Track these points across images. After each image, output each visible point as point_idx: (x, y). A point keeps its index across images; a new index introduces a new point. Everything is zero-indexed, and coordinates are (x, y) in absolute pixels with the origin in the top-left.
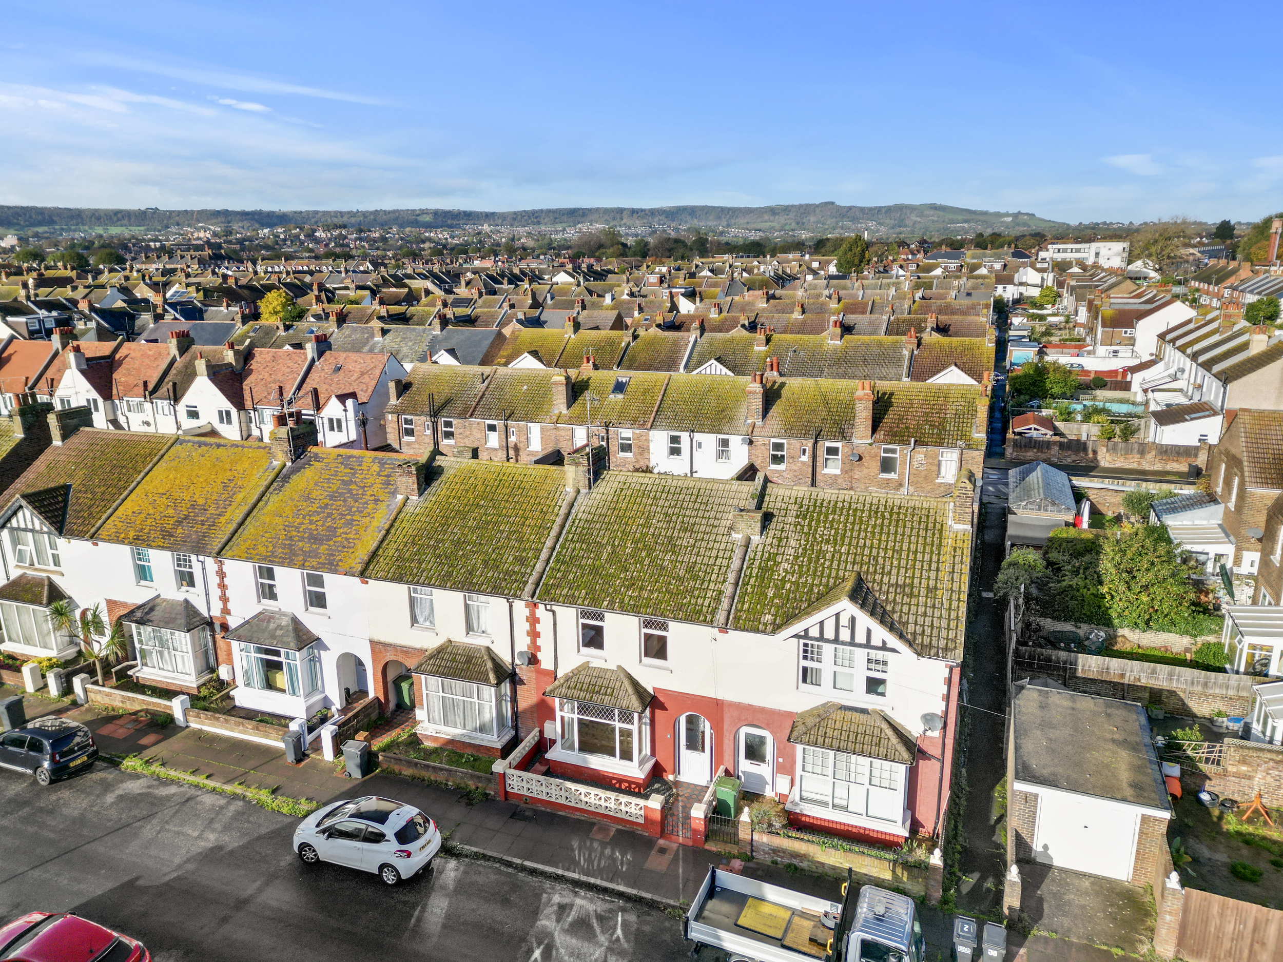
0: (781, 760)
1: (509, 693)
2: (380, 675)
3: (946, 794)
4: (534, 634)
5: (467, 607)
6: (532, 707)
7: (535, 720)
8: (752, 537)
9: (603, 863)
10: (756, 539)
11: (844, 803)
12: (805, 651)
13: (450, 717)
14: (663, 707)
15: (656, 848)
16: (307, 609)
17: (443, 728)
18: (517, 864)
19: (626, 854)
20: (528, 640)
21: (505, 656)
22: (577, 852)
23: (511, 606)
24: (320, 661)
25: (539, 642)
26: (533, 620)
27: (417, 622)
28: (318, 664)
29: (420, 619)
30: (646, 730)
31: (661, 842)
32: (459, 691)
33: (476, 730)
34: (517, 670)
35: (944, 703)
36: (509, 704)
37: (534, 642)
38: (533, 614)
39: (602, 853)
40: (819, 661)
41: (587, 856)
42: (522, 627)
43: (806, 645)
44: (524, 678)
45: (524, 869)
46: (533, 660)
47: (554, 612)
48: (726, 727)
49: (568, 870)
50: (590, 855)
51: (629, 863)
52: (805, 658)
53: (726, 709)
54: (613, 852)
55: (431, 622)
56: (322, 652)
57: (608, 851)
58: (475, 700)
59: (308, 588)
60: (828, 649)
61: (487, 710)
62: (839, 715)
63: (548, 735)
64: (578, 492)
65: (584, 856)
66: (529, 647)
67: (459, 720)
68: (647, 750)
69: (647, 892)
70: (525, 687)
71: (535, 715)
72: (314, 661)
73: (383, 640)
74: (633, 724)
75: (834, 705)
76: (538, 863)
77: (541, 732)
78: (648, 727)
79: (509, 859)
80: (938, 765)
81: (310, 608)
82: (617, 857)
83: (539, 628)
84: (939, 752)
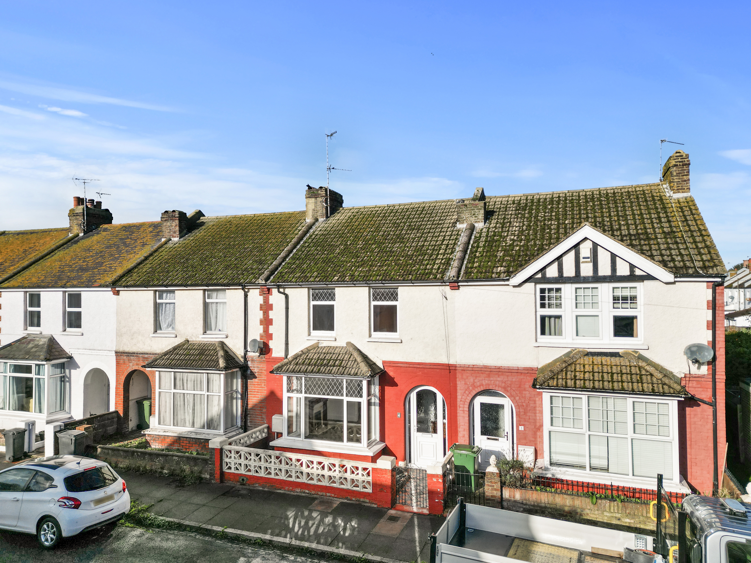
0: (521, 428)
1: (240, 390)
2: (121, 387)
3: (723, 447)
4: (267, 322)
5: (206, 306)
6: (262, 401)
7: (264, 416)
8: (476, 225)
9: (321, 530)
10: (480, 226)
11: (603, 463)
12: (543, 298)
13: (180, 416)
14: (393, 383)
15: (386, 517)
16: (65, 330)
17: (172, 428)
18: (217, 532)
19: (351, 521)
20: (261, 329)
21: (238, 349)
22: (291, 521)
23: (246, 296)
24: (70, 382)
25: (271, 330)
26: (266, 307)
27: (161, 329)
28: (68, 384)
29: (164, 325)
30: (376, 411)
31: (392, 512)
32: (190, 385)
33: (203, 427)
34: (249, 363)
35: (710, 332)
36: (239, 401)
37: (266, 330)
38: (266, 301)
39: (322, 521)
40: (559, 306)
41: (303, 524)
42: (255, 315)
43: (543, 291)
44: (255, 370)
45: (224, 536)
46: (265, 349)
47: (287, 297)
48: (459, 397)
49: (278, 535)
50: (307, 523)
51: (353, 529)
52: (543, 306)
53: (459, 375)
54: (334, 519)
55: (173, 328)
56: (72, 370)
57: (329, 520)
58: (205, 392)
59: (69, 310)
60: (568, 290)
61: (215, 402)
62: (588, 360)
63: (275, 428)
64: (317, 220)
65: (300, 524)
66: (261, 337)
67: (189, 418)
68: (376, 435)
69: (375, 554)
70: (256, 380)
71: (264, 410)
72: (64, 380)
73: (127, 349)
74: (361, 396)
75: (579, 352)
76: (242, 529)
77: (269, 428)
78: (377, 408)
79: (209, 527)
80: (710, 410)
81: (68, 329)
82: (339, 526)
83: (272, 315)
84: (710, 393)
